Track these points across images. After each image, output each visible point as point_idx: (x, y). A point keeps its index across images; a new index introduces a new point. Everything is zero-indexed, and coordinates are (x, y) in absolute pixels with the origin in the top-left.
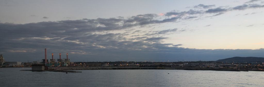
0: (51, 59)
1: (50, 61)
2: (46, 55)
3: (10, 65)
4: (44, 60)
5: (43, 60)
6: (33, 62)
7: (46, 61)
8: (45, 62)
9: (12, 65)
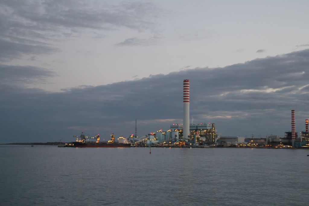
0: (305, 131)
1: (302, 136)
2: (293, 124)
3: (229, 143)
4: (289, 134)
5: (287, 133)
6: (269, 137)
7: (293, 136)
8: (291, 139)
9: (231, 143)
